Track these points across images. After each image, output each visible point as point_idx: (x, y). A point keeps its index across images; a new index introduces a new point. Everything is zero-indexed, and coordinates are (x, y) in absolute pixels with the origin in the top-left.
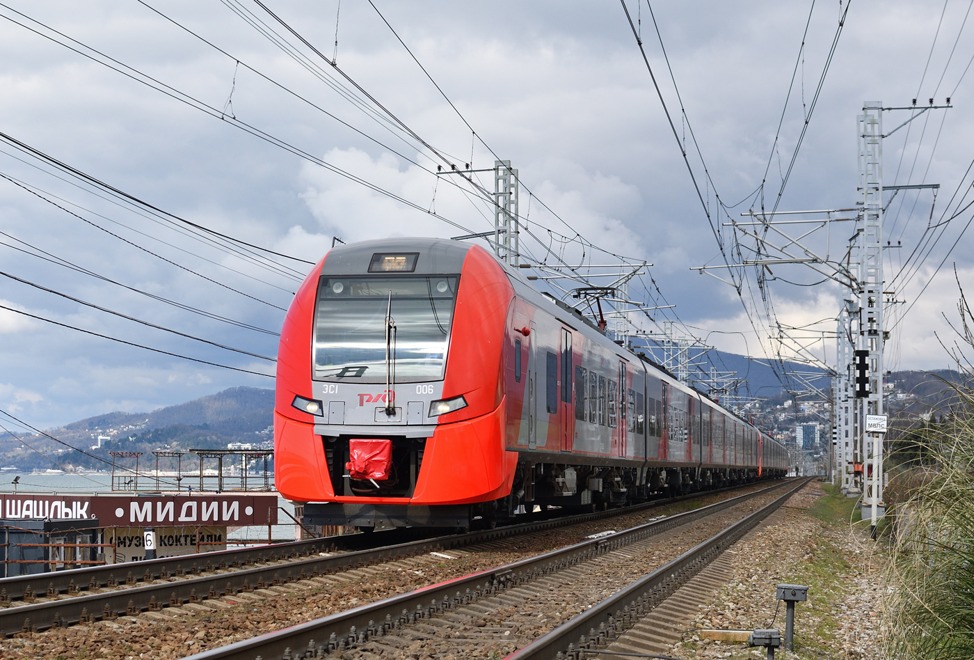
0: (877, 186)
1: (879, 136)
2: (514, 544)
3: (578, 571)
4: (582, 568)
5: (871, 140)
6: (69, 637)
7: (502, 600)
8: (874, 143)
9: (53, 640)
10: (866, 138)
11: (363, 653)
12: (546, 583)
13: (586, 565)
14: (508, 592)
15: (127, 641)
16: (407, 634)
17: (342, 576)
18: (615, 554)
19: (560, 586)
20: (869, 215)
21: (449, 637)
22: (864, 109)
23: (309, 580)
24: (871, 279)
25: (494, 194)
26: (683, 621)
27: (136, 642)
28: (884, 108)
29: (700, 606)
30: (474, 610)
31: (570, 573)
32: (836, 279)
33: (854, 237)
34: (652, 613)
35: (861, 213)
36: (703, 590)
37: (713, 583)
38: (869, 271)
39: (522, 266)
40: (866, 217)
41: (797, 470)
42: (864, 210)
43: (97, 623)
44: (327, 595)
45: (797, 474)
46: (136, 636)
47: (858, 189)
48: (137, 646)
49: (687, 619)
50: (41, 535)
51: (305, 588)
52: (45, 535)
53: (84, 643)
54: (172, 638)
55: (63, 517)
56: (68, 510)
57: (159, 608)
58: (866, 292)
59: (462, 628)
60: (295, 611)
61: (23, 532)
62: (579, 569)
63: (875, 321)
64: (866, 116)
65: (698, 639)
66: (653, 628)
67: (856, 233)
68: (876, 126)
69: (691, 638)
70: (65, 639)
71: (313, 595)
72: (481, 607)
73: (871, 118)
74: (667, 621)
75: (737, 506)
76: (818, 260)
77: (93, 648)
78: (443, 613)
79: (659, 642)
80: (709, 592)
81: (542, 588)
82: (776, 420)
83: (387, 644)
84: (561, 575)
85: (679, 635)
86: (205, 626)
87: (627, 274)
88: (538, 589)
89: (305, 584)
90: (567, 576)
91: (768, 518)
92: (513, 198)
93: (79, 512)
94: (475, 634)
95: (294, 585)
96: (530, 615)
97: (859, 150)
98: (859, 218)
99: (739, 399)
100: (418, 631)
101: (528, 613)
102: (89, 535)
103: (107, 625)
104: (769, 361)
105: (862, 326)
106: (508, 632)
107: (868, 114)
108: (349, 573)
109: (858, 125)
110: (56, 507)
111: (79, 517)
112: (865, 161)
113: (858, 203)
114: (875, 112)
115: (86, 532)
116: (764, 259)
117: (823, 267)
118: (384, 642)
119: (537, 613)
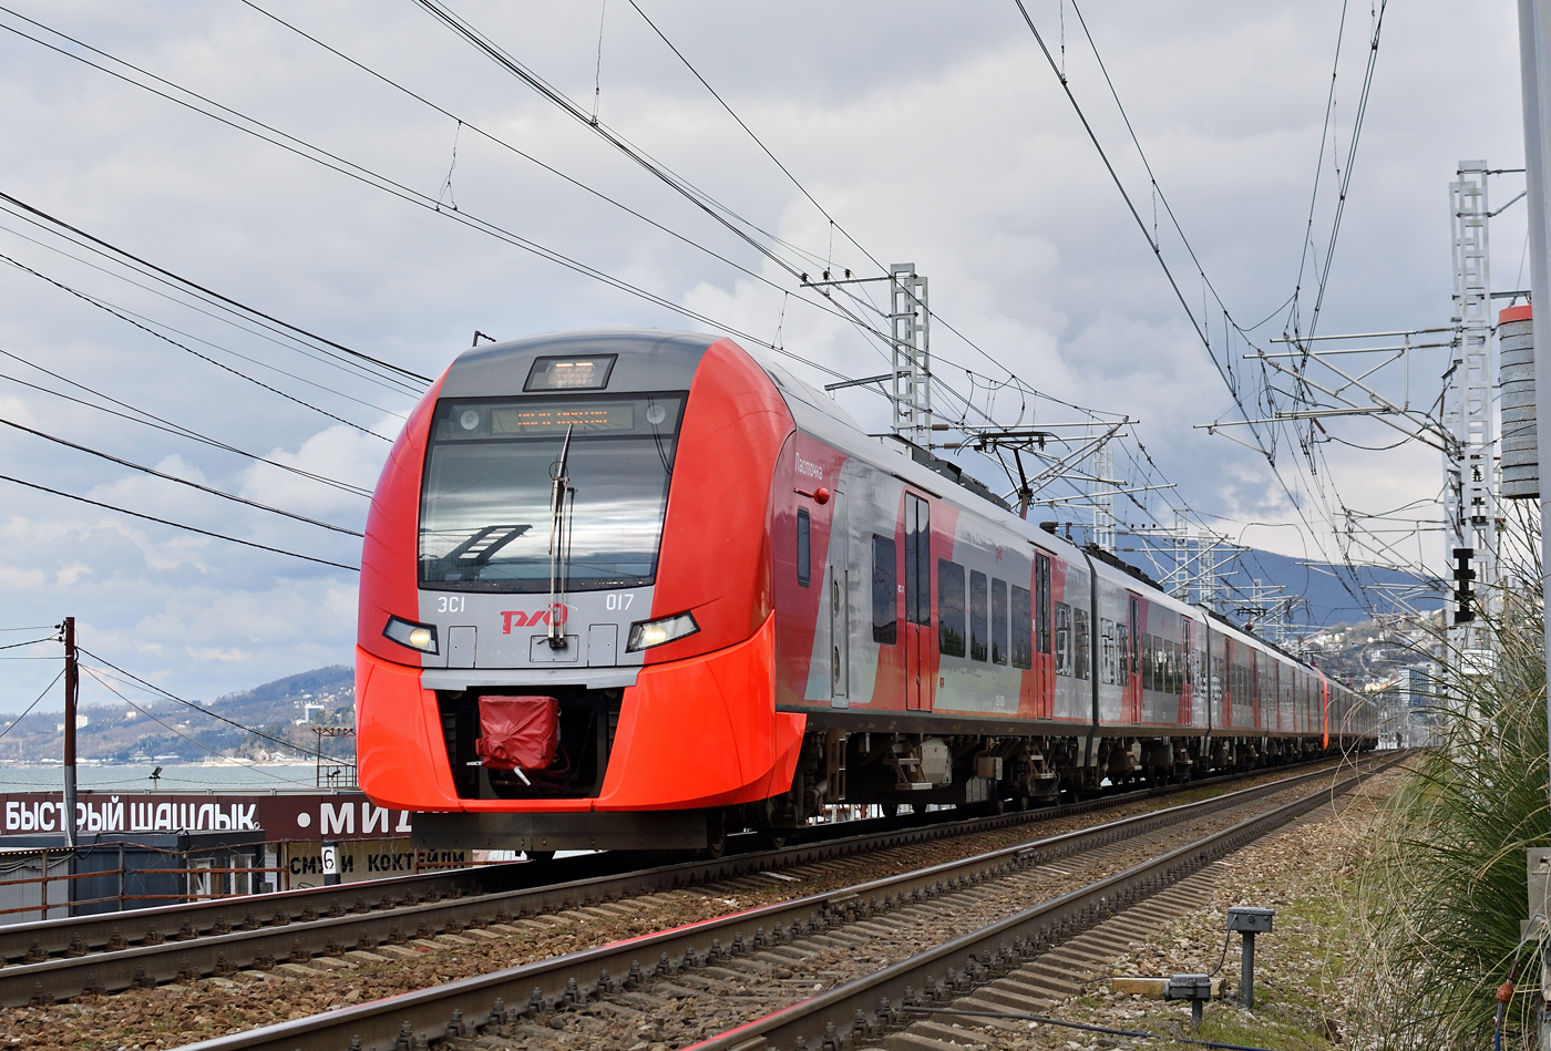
0: (1482, 292)
1: (1484, 214)
2: (899, 858)
3: (973, 896)
4: (983, 892)
5: (1471, 221)
6: (152, 1001)
7: (833, 940)
8: (1476, 225)
9: (126, 1005)
10: (1462, 217)
11: (582, 1018)
12: (914, 914)
13: (989, 887)
14: (847, 927)
15: (237, 1006)
16: (662, 990)
17: (610, 909)
18: (1044, 870)
19: (936, 918)
20: (1470, 338)
21: (727, 994)
22: (1458, 173)
23: (555, 915)
24: (1476, 438)
25: (890, 316)
26: (1093, 967)
27: (252, 1007)
28: (1490, 170)
29: (1131, 944)
30: (784, 955)
31: (961, 899)
32: (1422, 439)
33: (1450, 372)
34: (1047, 955)
35: (1459, 335)
36: (1148, 921)
37: (1170, 910)
38: (1472, 424)
39: (935, 428)
40: (1465, 341)
41: (1399, 737)
42: (1462, 329)
43: (202, 981)
44: (570, 936)
45: (1399, 745)
46: (254, 999)
47: (1454, 297)
48: (254, 1013)
49: (1102, 962)
50: (174, 856)
51: (545, 927)
52: (181, 856)
53: (172, 1010)
54: (309, 1001)
55: (218, 827)
56: (225, 818)
57: (306, 959)
58: (1467, 457)
59: (753, 981)
60: (514, 961)
61: (145, 852)
62: (977, 893)
63: (1483, 503)
64: (1462, 183)
65: (1107, 992)
66: (1038, 976)
67: (1452, 366)
68: (1479, 198)
69: (1097, 990)
70: (145, 1005)
71: (551, 937)
72: (794, 949)
73: (1471, 187)
74: (1068, 966)
75: (1275, 795)
76: (1392, 410)
77: (184, 1016)
78: (730, 958)
79: (1041, 996)
80: (1159, 923)
81: (906, 921)
82: (1367, 661)
83: (628, 1005)
84: (945, 901)
85: (1078, 987)
86: (366, 983)
87: (1099, 437)
88: (900, 923)
89: (548, 922)
90: (953, 903)
91: (1312, 812)
92: (919, 321)
93: (242, 820)
94: (771, 989)
95: (528, 922)
96: (868, 961)
97: (1454, 236)
98: (1456, 343)
99: (1295, 629)
100: (683, 985)
101: (867, 957)
102: (251, 855)
103: (218, 983)
104: (1333, 568)
105: (1464, 511)
106: (820, 985)
107: (1466, 180)
108: (622, 904)
109: (1452, 198)
110: (206, 813)
111: (241, 827)
112: (1462, 253)
113: (1453, 320)
114: (1477, 178)
115: (244, 850)
116: (1313, 409)
117: (1399, 420)
118: (622, 1001)
119: (879, 958)
